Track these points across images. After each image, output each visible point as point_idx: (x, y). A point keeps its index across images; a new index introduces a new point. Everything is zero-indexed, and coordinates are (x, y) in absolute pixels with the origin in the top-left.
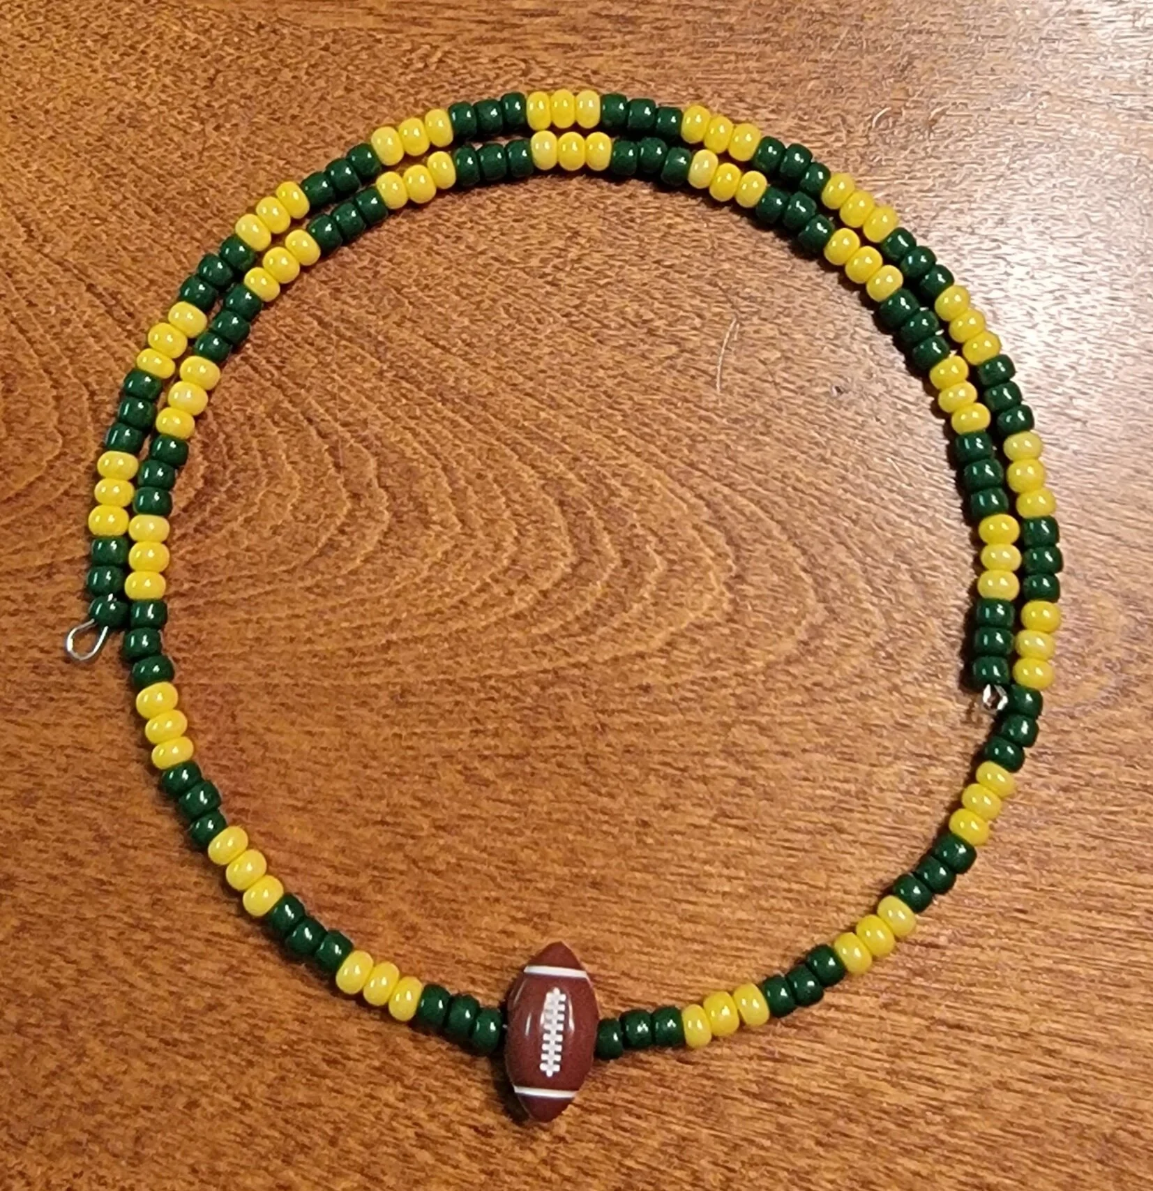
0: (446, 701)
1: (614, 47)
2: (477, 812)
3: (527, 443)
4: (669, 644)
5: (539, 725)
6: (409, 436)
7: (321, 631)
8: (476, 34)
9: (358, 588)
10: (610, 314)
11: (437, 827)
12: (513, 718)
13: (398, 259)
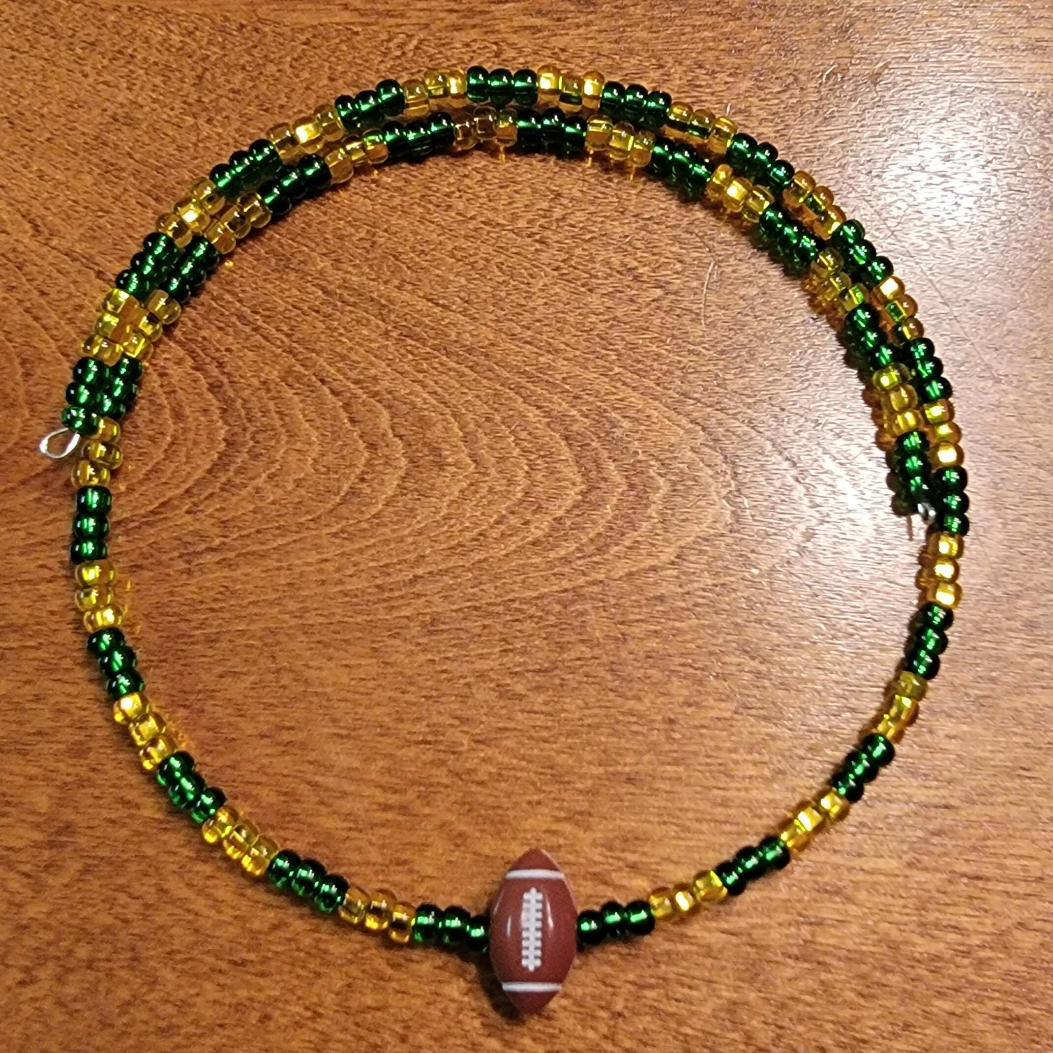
1: (578, 26)
2: (511, 725)
3: (529, 385)
4: (678, 557)
5: (564, 640)
6: (418, 388)
7: (351, 572)
8: (447, 22)
9: (382, 530)
10: (597, 266)
11: (477, 742)
12: (539, 636)
13: (393, 229)
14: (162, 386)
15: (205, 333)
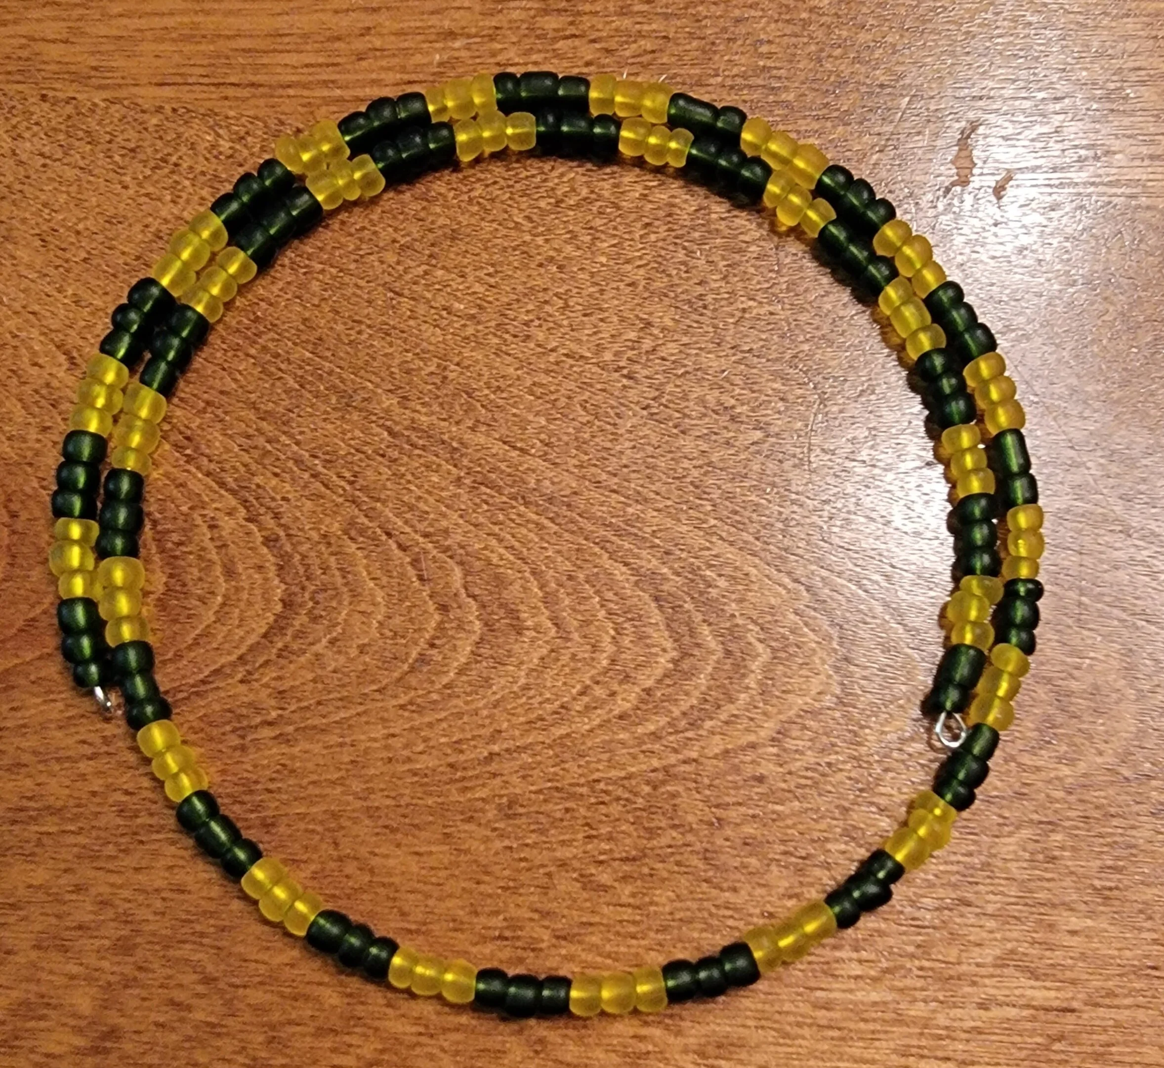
0: (556, 809)
2: (597, 919)
3: (616, 540)
4: (779, 733)
5: (652, 825)
6: (494, 542)
7: (420, 749)
9: (455, 701)
10: (691, 404)
11: (558, 937)
12: (627, 821)
13: (466, 363)
14: (212, 539)
15: (258, 480)
